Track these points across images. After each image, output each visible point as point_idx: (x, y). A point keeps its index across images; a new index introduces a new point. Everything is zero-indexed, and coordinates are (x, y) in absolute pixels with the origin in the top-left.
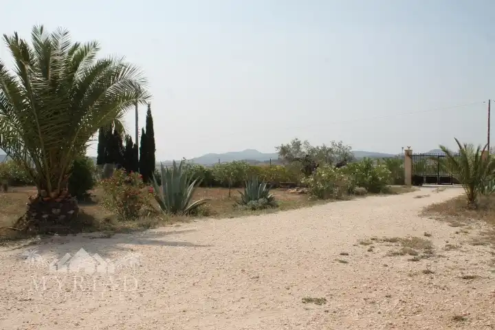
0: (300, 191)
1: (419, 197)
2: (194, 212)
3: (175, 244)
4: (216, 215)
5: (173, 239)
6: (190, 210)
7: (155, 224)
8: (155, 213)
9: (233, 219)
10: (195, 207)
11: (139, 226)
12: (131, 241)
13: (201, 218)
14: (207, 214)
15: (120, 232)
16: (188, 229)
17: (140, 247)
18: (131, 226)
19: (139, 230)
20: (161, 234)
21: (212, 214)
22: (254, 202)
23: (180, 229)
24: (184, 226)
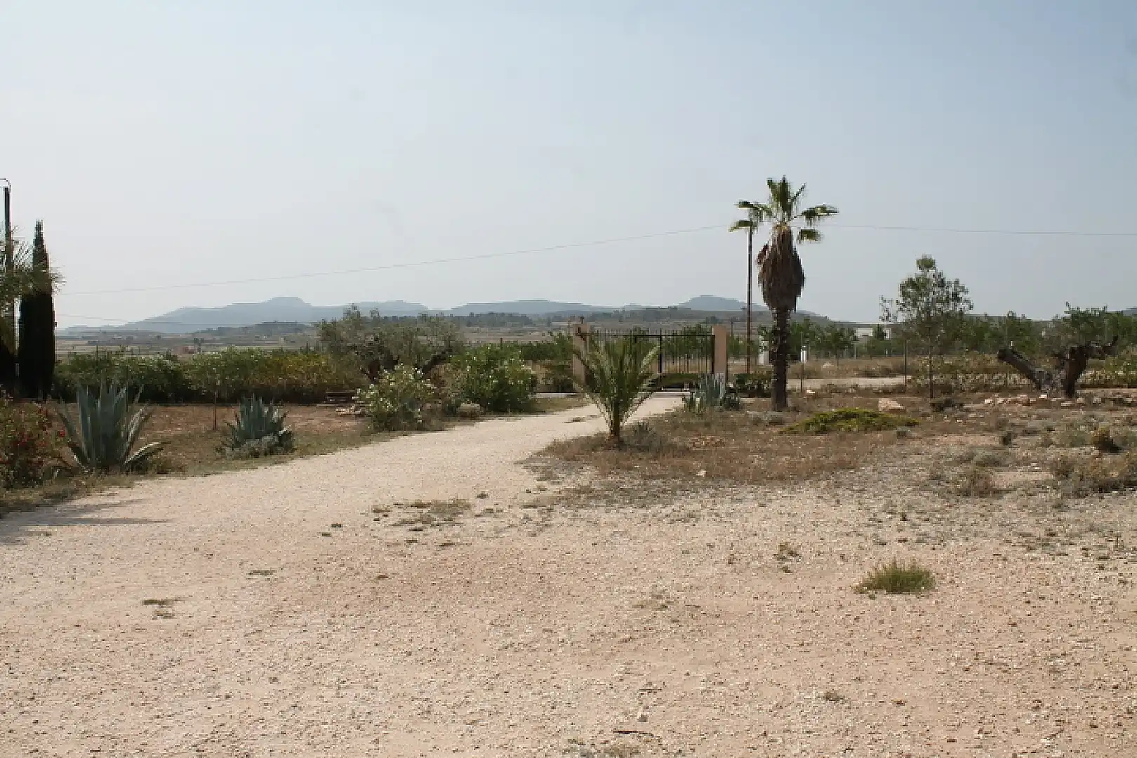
0: (358, 412)
1: (576, 420)
2: (142, 468)
3: (110, 522)
4: (180, 470)
5: (106, 514)
6: (134, 462)
7: (74, 492)
8: (68, 472)
9: (208, 478)
10: (143, 457)
11: (47, 496)
12: (38, 522)
13: (152, 477)
14: (163, 469)
15: (12, 509)
16: (130, 498)
17: (55, 528)
18: (30, 497)
19: (46, 505)
20: (87, 509)
21: (173, 470)
22: (254, 443)
23: (116, 500)
24: (124, 494)
